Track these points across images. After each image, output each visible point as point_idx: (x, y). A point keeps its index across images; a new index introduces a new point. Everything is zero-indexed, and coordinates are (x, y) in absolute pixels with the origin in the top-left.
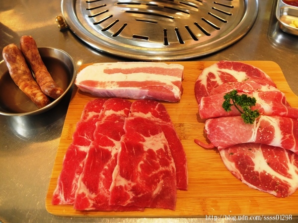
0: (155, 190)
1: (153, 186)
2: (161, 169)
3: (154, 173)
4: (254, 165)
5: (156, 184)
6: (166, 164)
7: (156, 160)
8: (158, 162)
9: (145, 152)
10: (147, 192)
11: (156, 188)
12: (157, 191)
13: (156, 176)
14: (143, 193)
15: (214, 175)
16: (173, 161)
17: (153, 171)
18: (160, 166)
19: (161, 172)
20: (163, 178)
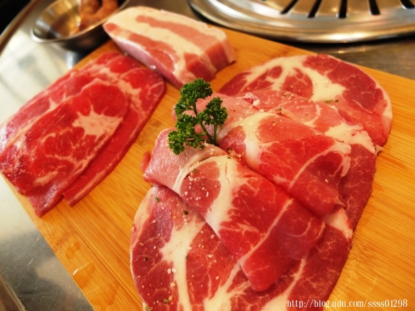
0: (41, 176)
1: (43, 171)
2: (70, 158)
3: (57, 156)
4: (167, 240)
5: (47, 171)
6: (80, 157)
7: (74, 145)
8: (74, 148)
9: (71, 126)
10: (31, 173)
11: (44, 175)
12: (42, 180)
13: (56, 163)
14: (27, 170)
15: (115, 214)
16: (90, 158)
17: (58, 154)
18: (72, 154)
19: (66, 162)
20: (60, 170)
